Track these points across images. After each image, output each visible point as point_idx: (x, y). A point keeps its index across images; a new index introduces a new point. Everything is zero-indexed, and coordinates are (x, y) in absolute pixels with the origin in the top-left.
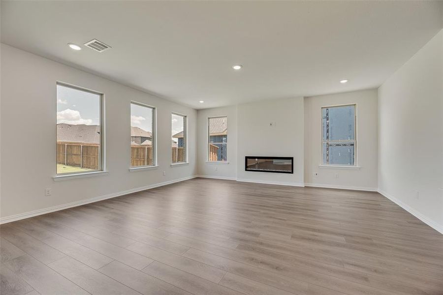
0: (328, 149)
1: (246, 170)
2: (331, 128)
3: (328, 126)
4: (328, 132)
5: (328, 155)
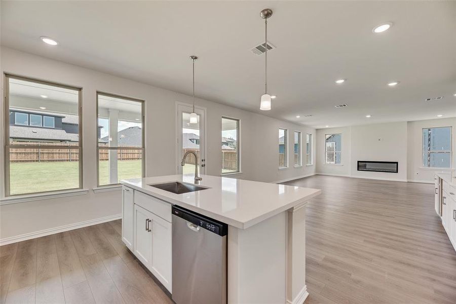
0: (429, 156)
1: (358, 170)
2: (434, 137)
3: (429, 135)
4: (429, 140)
5: (429, 161)
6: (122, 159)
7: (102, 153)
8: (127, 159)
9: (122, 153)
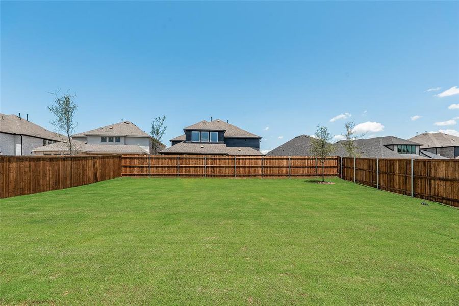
6: (265, 176)
7: (239, 167)
8: (271, 176)
9: (264, 167)
